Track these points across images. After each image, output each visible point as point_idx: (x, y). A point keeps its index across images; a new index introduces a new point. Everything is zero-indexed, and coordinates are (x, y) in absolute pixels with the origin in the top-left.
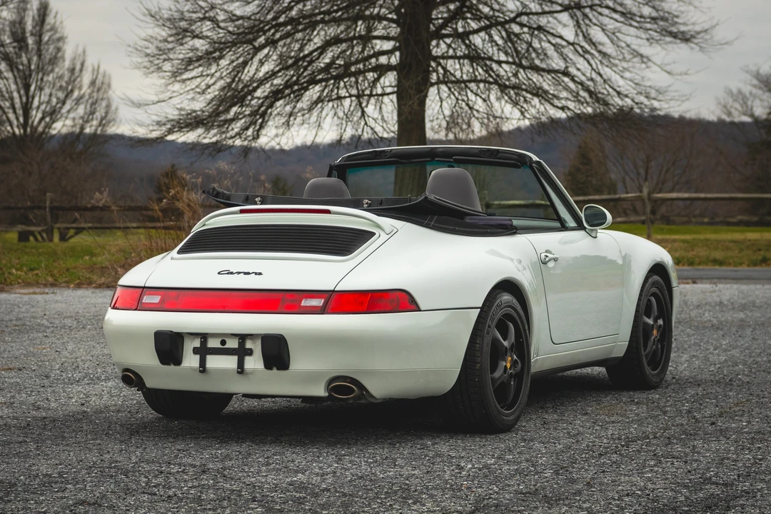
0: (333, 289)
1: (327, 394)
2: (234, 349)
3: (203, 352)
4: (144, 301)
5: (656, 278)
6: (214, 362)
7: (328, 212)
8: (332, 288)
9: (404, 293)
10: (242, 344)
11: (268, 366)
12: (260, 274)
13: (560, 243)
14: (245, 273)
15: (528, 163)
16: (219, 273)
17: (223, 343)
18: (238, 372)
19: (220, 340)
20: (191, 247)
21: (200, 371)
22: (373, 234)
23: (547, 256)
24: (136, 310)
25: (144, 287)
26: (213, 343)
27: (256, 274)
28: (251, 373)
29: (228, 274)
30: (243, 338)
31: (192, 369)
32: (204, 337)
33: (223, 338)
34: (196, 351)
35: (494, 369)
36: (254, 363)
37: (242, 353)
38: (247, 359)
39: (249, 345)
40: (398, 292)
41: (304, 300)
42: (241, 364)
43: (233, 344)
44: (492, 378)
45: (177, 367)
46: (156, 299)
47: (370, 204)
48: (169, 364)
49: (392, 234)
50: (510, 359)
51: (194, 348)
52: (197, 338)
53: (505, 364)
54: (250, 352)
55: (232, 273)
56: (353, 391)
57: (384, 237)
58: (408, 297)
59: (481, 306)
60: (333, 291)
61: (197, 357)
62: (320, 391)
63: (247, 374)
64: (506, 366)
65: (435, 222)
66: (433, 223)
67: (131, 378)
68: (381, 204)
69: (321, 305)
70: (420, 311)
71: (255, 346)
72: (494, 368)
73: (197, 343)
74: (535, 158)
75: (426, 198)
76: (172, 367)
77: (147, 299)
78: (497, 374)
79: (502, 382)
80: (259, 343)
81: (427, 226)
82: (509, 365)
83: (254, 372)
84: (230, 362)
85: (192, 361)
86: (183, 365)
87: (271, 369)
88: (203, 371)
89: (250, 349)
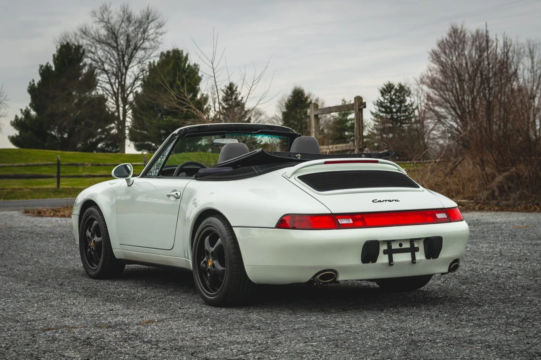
2: (408, 248)
3: (390, 252)
4: (340, 223)
6: (398, 258)
7: (377, 162)
10: (413, 244)
11: (428, 257)
12: (398, 201)
14: (390, 201)
16: (373, 201)
17: (401, 245)
18: (413, 263)
19: (398, 243)
21: (390, 265)
26: (395, 246)
27: (395, 200)
29: (378, 201)
30: (412, 241)
31: (383, 264)
32: (389, 243)
33: (401, 242)
34: (385, 252)
36: (420, 256)
37: (413, 250)
38: (416, 253)
39: (416, 245)
42: (413, 257)
43: (406, 245)
45: (373, 264)
48: (369, 263)
51: (384, 251)
52: (384, 243)
54: (417, 249)
63: (417, 263)
69: (446, 217)
71: (420, 246)
73: (385, 247)
76: (370, 264)
80: (422, 243)
83: (420, 260)
84: (406, 257)
85: (383, 259)
86: (377, 262)
87: (430, 259)
88: (392, 265)
89: (418, 248)
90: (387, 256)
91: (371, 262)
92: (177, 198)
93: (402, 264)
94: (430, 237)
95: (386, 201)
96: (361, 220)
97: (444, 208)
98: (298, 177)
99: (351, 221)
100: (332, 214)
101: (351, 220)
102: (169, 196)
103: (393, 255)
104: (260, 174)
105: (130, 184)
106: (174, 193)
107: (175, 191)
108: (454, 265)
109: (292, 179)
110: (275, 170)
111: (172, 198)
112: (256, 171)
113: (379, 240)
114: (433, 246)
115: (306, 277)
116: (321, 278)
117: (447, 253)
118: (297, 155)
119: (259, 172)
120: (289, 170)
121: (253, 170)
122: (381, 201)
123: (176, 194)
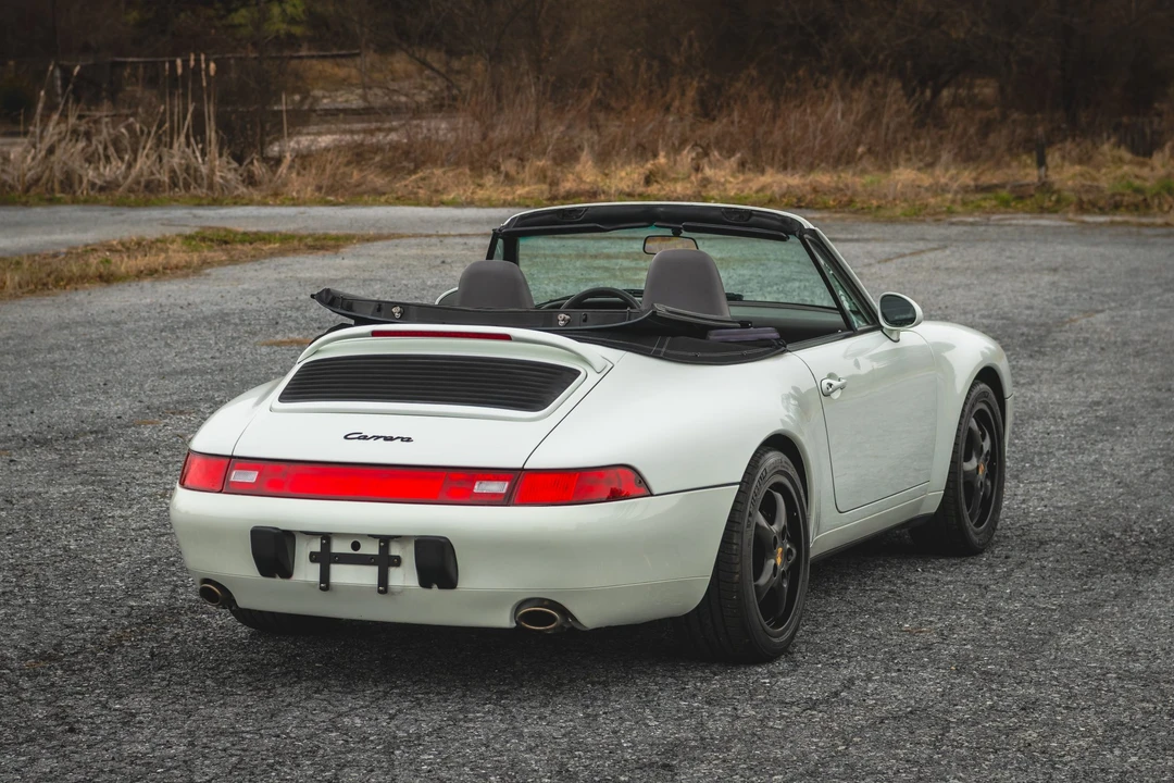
0: (521, 466)
1: (515, 625)
2: (372, 556)
3: (325, 559)
4: (232, 479)
5: (983, 386)
6: (342, 575)
7: (507, 337)
8: (519, 465)
9: (628, 470)
10: (384, 548)
11: (425, 582)
12: (409, 440)
13: (845, 357)
14: (386, 439)
15: (797, 233)
16: (346, 437)
17: (356, 546)
18: (380, 592)
19: (351, 541)
20: (298, 391)
21: (321, 589)
22: (576, 373)
23: (831, 385)
24: (220, 492)
25: (232, 457)
26: (340, 547)
27: (402, 439)
28: (399, 593)
29: (359, 438)
30: (385, 540)
31: (309, 585)
32: (326, 538)
33: (356, 539)
34: (314, 557)
35: (758, 572)
36: (404, 577)
37: (385, 562)
38: (390, 569)
39: (395, 550)
40: (619, 469)
41: (477, 483)
42: (383, 579)
43: (371, 549)
44: (756, 586)
45: (286, 581)
46: (251, 477)
47: (569, 320)
48: (274, 577)
49: (605, 372)
50: (780, 549)
51: (312, 554)
52: (312, 537)
53: (773, 562)
54: (397, 562)
55: (365, 438)
56: (552, 619)
57: (593, 377)
58: (634, 476)
59: (740, 480)
60: (522, 469)
61: (318, 566)
62: (504, 620)
63: (393, 594)
64: (775, 565)
65: (667, 348)
66: (664, 350)
67: (215, 593)
68: (585, 320)
69: (504, 491)
70: (652, 495)
71: (407, 554)
72: (758, 570)
73: (316, 546)
74: (808, 225)
75: (654, 313)
76: (278, 580)
77: (236, 476)
78: (763, 580)
79: (772, 588)
80: (411, 548)
81: (656, 355)
82: (779, 560)
83: (403, 590)
84: (367, 576)
85: (306, 572)
86: (294, 577)
87: (430, 587)
88: (326, 589)
89: (398, 558)
91: (278, 576)
93: (356, 591)
95: (378, 437)
99: (254, 478)
101: (255, 474)
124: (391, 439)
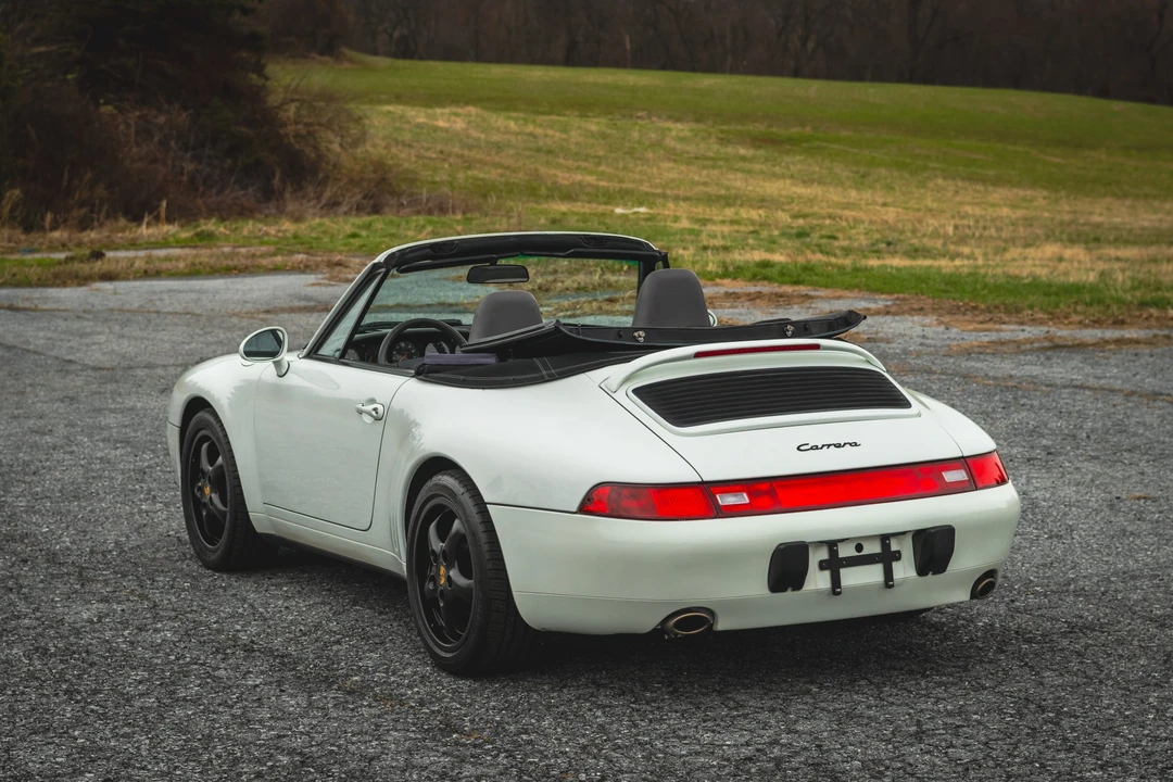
2: (876, 555)
3: (834, 565)
4: (721, 504)
6: (850, 577)
7: (817, 347)
10: (888, 545)
11: (922, 571)
12: (856, 445)
16: (798, 448)
17: (859, 548)
18: (887, 587)
19: (854, 545)
21: (834, 594)
24: (716, 517)
26: (846, 551)
27: (850, 444)
28: (902, 585)
29: (811, 448)
30: (885, 539)
31: (819, 593)
32: (832, 545)
33: (859, 542)
34: (823, 566)
36: (904, 570)
37: (887, 558)
38: (894, 564)
39: (894, 547)
41: (945, 473)
42: (888, 575)
43: (873, 548)
45: (795, 592)
47: (793, 331)
48: (785, 590)
51: (821, 563)
52: (821, 546)
54: (897, 556)
68: (806, 330)
69: (967, 478)
71: (906, 548)
73: (824, 554)
76: (789, 594)
80: (909, 542)
83: (904, 581)
84: (872, 575)
85: (818, 580)
86: (804, 588)
87: (927, 574)
88: (839, 593)
89: (899, 552)
90: (827, 573)
91: (789, 589)
92: (377, 419)
93: (864, 590)
94: (926, 529)
95: (829, 446)
96: (769, 494)
97: (963, 457)
98: (635, 391)
99: (744, 499)
100: (703, 483)
101: (745, 495)
102: (360, 412)
103: (842, 571)
104: (552, 378)
105: (284, 371)
106: (370, 408)
107: (373, 401)
108: (985, 585)
109: (621, 396)
110: (583, 372)
111: (367, 419)
112: (544, 372)
113: (808, 540)
114: (934, 547)
115: (647, 622)
116: (677, 625)
117: (967, 561)
118: (636, 334)
119: (549, 375)
120: (615, 372)
121: (537, 370)
122: (817, 448)
123: (375, 409)
124: (838, 446)
